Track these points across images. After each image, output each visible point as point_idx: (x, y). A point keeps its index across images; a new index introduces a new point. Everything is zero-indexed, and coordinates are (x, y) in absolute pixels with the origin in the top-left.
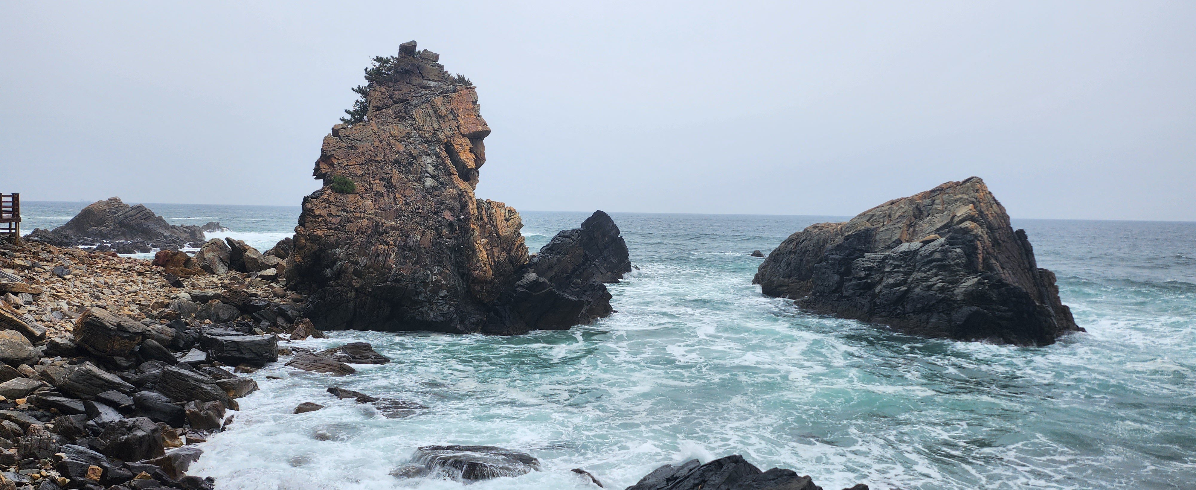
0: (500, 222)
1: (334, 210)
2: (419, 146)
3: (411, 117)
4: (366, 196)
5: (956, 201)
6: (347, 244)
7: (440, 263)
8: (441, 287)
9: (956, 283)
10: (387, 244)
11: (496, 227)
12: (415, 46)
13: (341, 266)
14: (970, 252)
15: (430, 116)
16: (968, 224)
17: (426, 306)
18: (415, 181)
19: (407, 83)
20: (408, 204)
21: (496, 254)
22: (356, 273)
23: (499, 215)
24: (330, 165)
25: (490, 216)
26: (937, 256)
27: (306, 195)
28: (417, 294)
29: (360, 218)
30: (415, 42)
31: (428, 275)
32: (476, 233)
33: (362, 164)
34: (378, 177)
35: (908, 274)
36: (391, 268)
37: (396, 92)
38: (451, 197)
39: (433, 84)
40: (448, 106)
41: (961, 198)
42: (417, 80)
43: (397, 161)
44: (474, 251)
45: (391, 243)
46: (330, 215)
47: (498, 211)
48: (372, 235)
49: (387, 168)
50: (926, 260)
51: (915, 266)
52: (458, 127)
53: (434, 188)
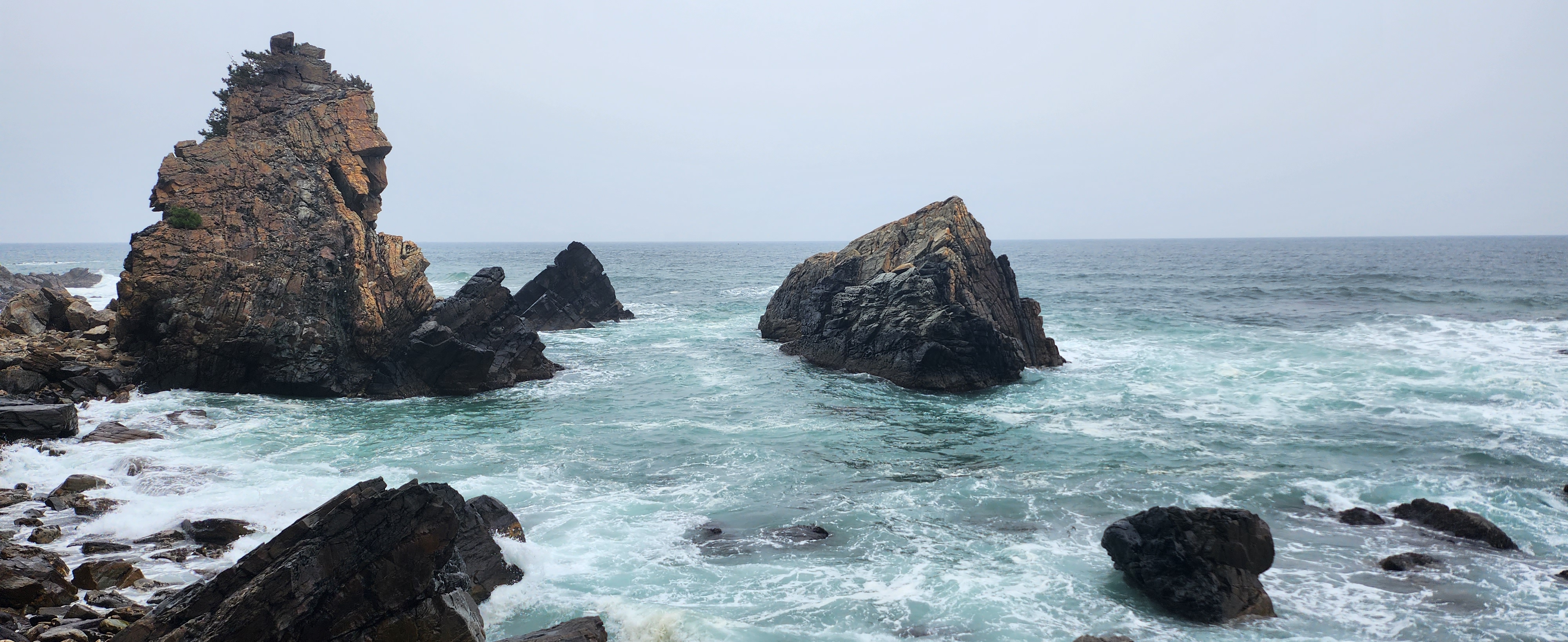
0: (393, 260)
1: (170, 250)
2: (294, 167)
3: (283, 131)
4: (217, 231)
5: (934, 224)
6: (187, 292)
7: (314, 312)
8: (314, 341)
9: (923, 317)
10: (242, 290)
11: (387, 266)
12: (292, 39)
13: (178, 319)
14: (942, 282)
15: (309, 129)
16: (944, 251)
17: (292, 364)
18: (286, 211)
19: (280, 86)
20: (273, 240)
21: (388, 299)
22: (198, 326)
23: (393, 252)
24: (170, 193)
25: (381, 254)
26: (906, 287)
27: (134, 232)
28: (279, 350)
29: (206, 259)
30: (292, 34)
31: (295, 327)
32: (362, 274)
33: (214, 191)
34: (235, 207)
35: (880, 309)
36: (246, 320)
37: (264, 99)
38: (332, 231)
39: (315, 87)
40: (333, 115)
41: (939, 221)
42: (292, 83)
43: (261, 187)
44: (359, 297)
45: (247, 289)
46: (165, 256)
47: (393, 247)
48: (221, 280)
49: (247, 195)
50: (897, 292)
51: (887, 300)
52: (347, 143)
53: (310, 219)
